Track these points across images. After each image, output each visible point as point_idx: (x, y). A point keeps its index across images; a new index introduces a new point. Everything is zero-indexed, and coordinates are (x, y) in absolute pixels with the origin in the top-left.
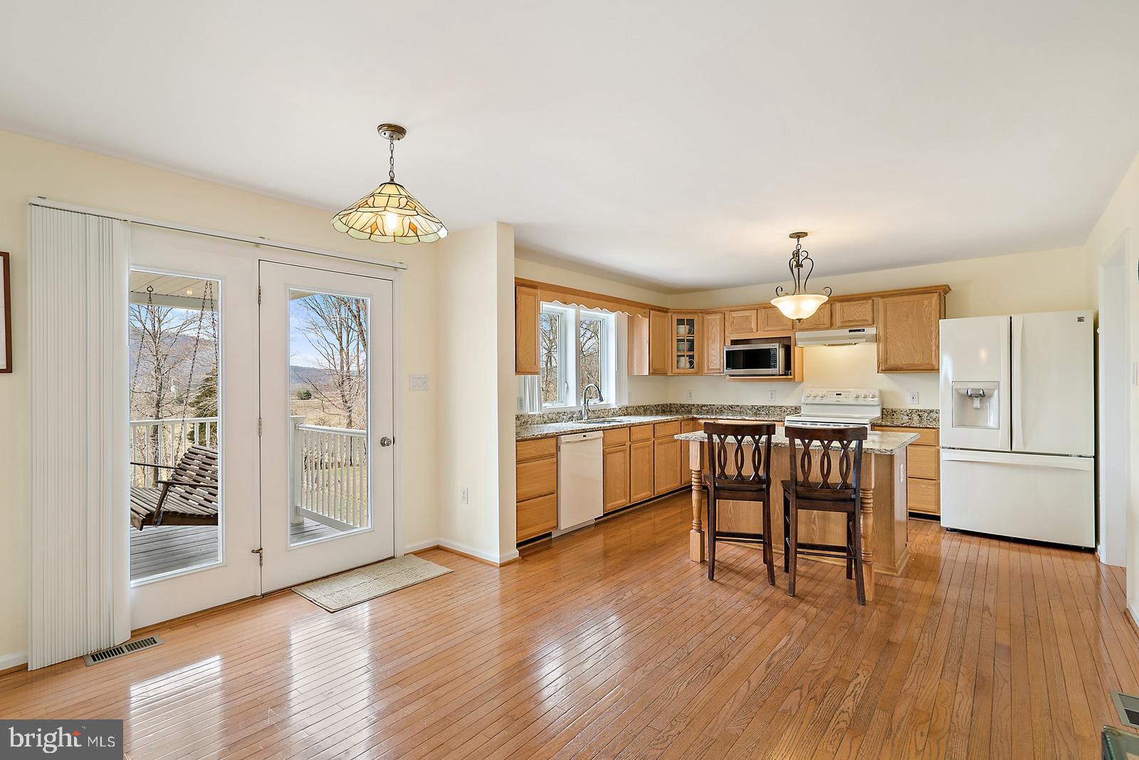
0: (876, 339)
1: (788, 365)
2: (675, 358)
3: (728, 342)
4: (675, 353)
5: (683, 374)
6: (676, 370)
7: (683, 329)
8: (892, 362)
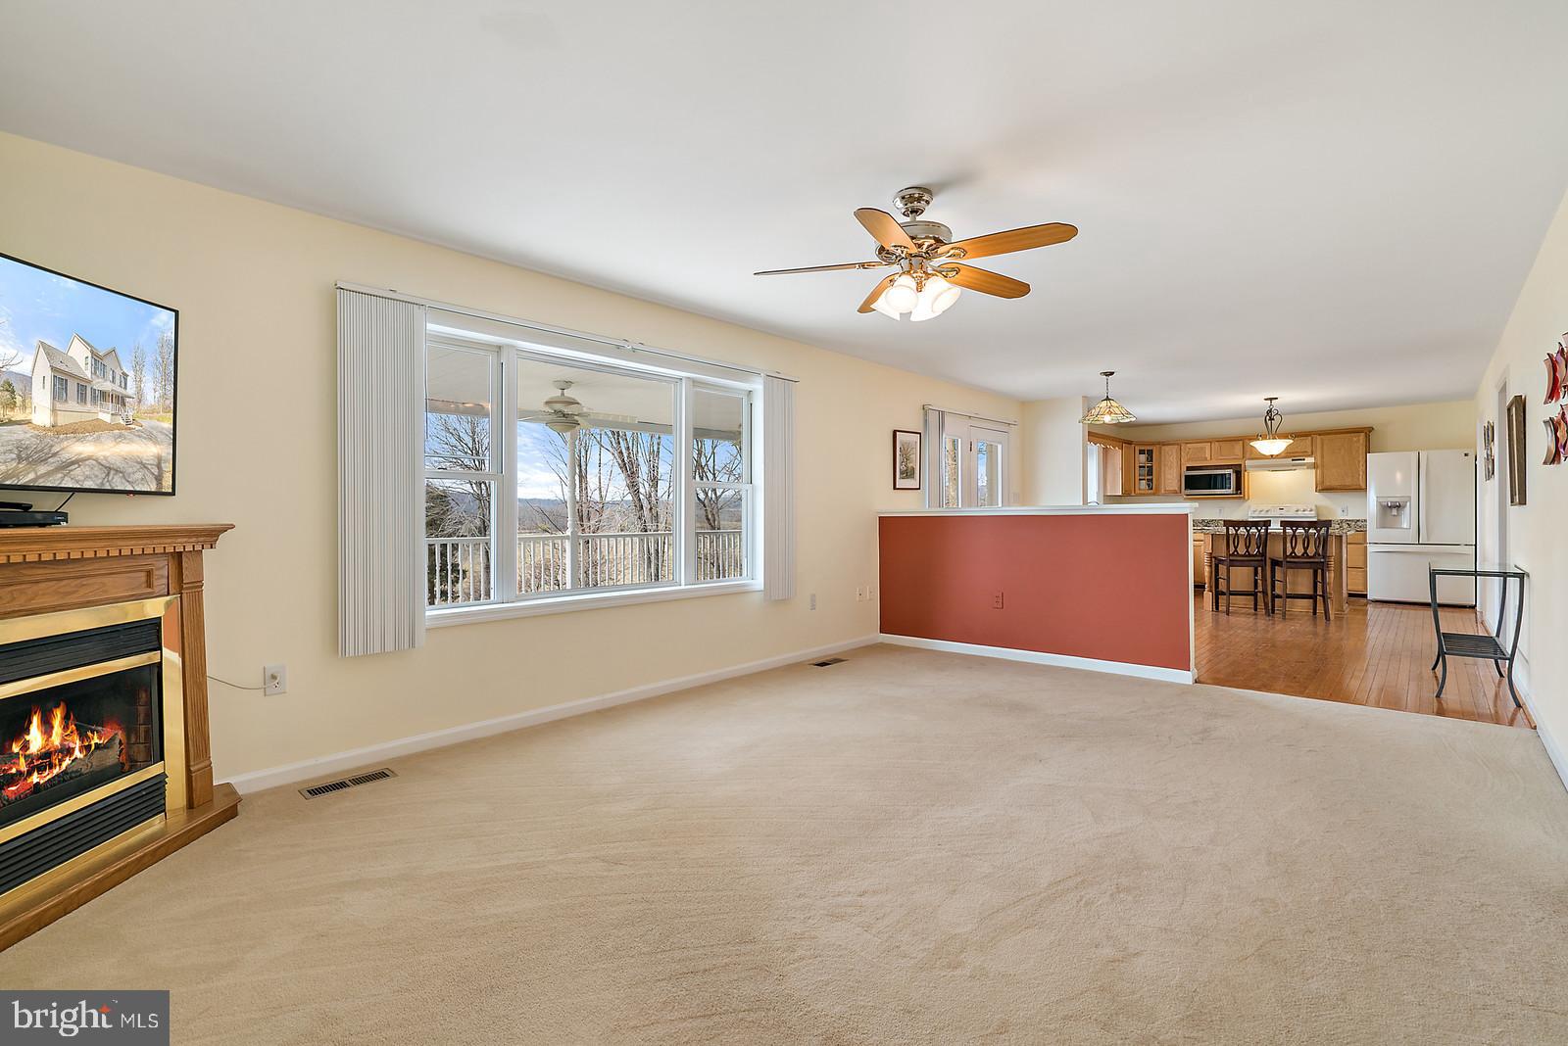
0: (1315, 466)
1: (1239, 487)
2: (1137, 480)
3: (1184, 469)
4: (1137, 478)
5: (1144, 495)
6: (1137, 491)
7: (1143, 458)
8: (1327, 484)
